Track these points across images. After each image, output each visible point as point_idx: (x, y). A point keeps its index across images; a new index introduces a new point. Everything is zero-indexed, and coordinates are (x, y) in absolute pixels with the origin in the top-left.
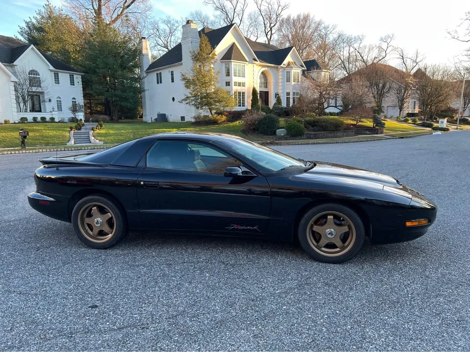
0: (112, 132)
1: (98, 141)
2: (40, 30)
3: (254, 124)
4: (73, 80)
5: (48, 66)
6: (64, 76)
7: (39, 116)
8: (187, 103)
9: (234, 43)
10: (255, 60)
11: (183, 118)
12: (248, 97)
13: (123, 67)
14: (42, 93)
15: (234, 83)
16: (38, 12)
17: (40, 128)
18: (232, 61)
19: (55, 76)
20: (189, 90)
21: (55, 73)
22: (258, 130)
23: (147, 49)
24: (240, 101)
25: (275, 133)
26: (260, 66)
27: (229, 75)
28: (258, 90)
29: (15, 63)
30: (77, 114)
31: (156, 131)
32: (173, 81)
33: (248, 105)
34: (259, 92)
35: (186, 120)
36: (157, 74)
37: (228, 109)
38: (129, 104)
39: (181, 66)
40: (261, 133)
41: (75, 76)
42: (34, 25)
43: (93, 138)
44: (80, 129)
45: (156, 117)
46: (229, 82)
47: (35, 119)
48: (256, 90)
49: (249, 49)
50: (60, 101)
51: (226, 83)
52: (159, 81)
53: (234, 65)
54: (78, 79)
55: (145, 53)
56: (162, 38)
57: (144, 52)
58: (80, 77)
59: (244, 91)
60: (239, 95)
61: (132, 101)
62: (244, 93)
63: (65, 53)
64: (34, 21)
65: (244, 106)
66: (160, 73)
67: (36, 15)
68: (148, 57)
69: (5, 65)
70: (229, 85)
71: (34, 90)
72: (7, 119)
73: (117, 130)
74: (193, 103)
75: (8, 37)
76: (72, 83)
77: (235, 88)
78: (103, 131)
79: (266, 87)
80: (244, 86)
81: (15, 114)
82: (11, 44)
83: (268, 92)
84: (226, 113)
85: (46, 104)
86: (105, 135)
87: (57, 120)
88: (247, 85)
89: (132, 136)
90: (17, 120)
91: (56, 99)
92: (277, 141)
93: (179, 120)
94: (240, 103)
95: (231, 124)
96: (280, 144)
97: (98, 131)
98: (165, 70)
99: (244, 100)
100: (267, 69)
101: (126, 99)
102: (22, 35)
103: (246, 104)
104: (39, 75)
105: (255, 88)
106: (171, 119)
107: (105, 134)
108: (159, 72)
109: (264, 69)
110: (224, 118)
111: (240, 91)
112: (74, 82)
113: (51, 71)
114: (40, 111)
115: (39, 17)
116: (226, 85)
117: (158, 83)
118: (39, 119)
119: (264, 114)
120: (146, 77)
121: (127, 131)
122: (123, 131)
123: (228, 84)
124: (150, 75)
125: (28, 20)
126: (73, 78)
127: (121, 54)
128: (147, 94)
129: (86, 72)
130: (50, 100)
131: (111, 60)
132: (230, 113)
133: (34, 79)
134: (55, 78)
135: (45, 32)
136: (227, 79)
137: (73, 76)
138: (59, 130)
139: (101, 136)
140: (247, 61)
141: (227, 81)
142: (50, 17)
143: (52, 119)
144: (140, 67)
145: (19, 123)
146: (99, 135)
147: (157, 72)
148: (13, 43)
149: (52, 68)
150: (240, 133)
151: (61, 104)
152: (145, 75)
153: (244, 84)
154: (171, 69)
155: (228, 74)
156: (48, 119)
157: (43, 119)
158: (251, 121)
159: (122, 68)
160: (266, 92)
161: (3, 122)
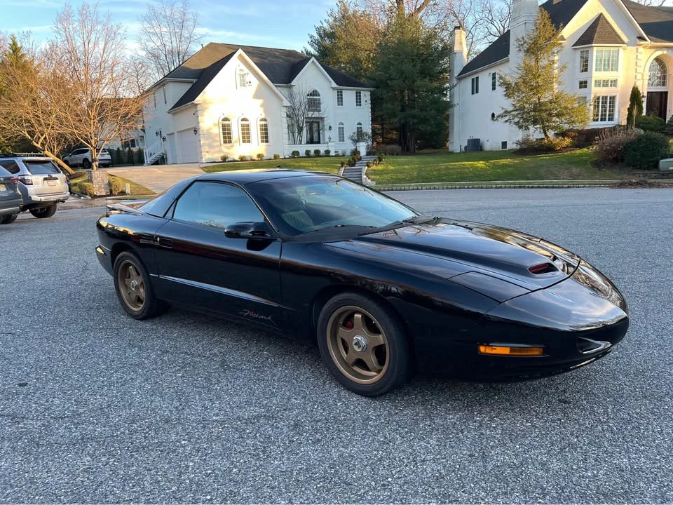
0: (391, 168)
1: (369, 180)
2: (331, 36)
3: (615, 150)
4: (360, 99)
5: (330, 82)
6: (349, 95)
7: (312, 148)
8: (506, 121)
9: (601, 14)
10: (641, 38)
11: (504, 144)
12: (622, 105)
13: (424, 73)
14: (322, 119)
15: (596, 82)
16: (329, 12)
17: (307, 164)
18: (593, 45)
19: (338, 95)
20: (511, 101)
21: (338, 92)
22: (623, 160)
23: (461, 44)
24: (605, 111)
25: (656, 166)
26: (651, 48)
27: (586, 70)
28: (644, 90)
29: (292, 83)
30: (358, 144)
31: (451, 165)
32: (494, 89)
33: (621, 117)
34: (645, 94)
35: (509, 146)
36: (473, 80)
37: (578, 126)
38: (429, 128)
39: (507, 64)
40: (629, 165)
41: (362, 93)
42: (324, 30)
43: (365, 177)
44: (353, 165)
45: (466, 144)
46: (586, 82)
47: (308, 152)
48: (639, 92)
49: (630, 21)
50: (343, 128)
51: (581, 83)
52: (475, 90)
53: (597, 51)
54: (366, 96)
55: (458, 49)
56: (496, 24)
57: (456, 49)
58: (369, 93)
59: (613, 95)
60: (604, 102)
61: (433, 122)
62: (613, 98)
63: (356, 62)
64: (326, 25)
65: (611, 119)
66: (477, 78)
67: (327, 18)
68: (462, 56)
69: (276, 86)
70: (586, 87)
71: (310, 116)
72: (277, 154)
73: (399, 165)
74: (516, 120)
75: (290, 51)
76: (359, 103)
77: (595, 91)
78: (380, 167)
79: (664, 84)
80: (615, 85)
81: (287, 147)
82: (292, 59)
83: (666, 93)
84: (573, 134)
85: (326, 133)
86: (381, 173)
87: (332, 153)
88: (620, 83)
89: (415, 173)
90: (288, 153)
91: (338, 126)
92: (652, 181)
93: (499, 147)
94: (605, 115)
95: (578, 151)
96: (659, 186)
97: (374, 167)
98: (484, 73)
99: (612, 111)
100: (665, 52)
101: (425, 121)
102: (312, 46)
103: (616, 116)
104: (319, 96)
105: (637, 89)
106: (488, 146)
107: (382, 171)
108: (475, 76)
109: (659, 53)
110: (568, 141)
111: (605, 95)
112: (360, 102)
113: (334, 89)
114: (319, 142)
115: (331, 20)
116: (581, 87)
117: (473, 93)
118: (312, 153)
119: (642, 132)
120: (456, 86)
121: (413, 166)
122: (406, 167)
123: (583, 84)
124: (463, 82)
125: (319, 25)
126: (360, 96)
127: (425, 56)
128: (456, 111)
129: (377, 87)
130: (330, 128)
131: (407, 67)
132: (580, 132)
133: (313, 101)
134: (338, 98)
135: (337, 38)
136: (583, 76)
137: (360, 93)
138: (328, 167)
139: (375, 174)
140: (623, 43)
141: (582, 80)
142: (343, 17)
143: (328, 152)
144: (450, 71)
145: (290, 158)
146: (375, 173)
147: (472, 77)
148: (295, 58)
149: (334, 85)
150: (589, 165)
151: (343, 131)
152: (455, 82)
153: (614, 83)
154: (492, 71)
155: (585, 68)
156: (322, 152)
157: (317, 152)
158: (610, 146)
159: (423, 75)
160: (661, 93)
161: (273, 158)
